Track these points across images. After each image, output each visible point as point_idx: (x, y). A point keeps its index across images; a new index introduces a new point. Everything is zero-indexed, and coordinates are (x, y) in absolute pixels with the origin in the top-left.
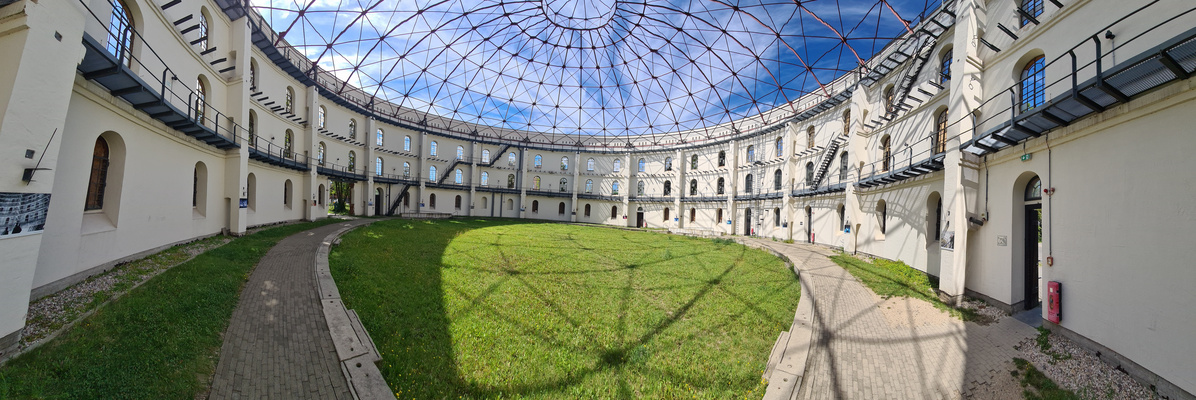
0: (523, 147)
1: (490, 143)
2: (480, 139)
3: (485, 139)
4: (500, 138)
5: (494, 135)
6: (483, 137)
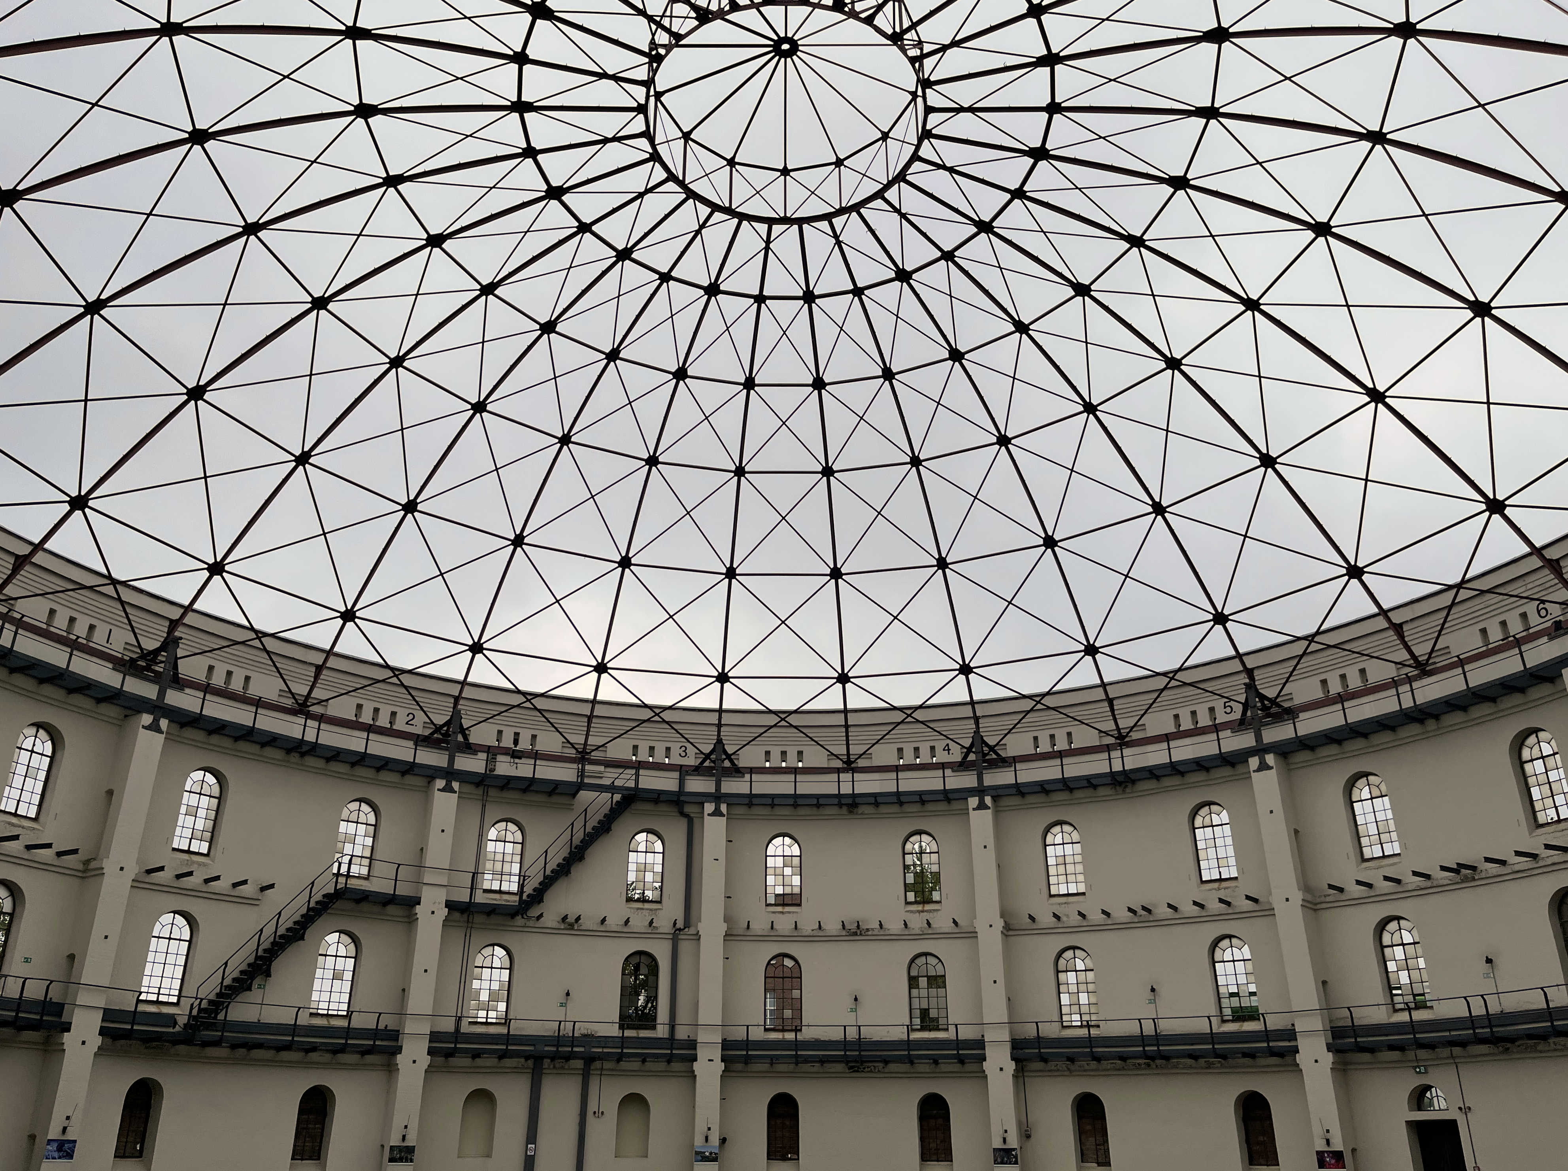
0: (701, 799)
1: (529, 786)
2: (474, 764)
3: (504, 767)
4: (583, 756)
5: (550, 742)
6: (492, 752)
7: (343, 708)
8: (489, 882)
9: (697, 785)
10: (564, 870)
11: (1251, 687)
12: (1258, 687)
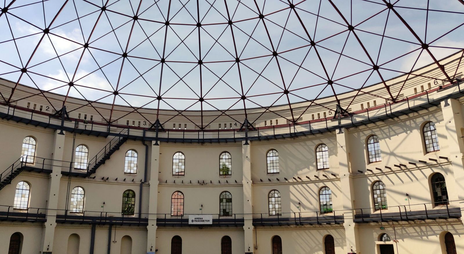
7: (23, 104)
8: (76, 165)
9: (149, 134)
10: (103, 162)
11: (339, 106)
12: (341, 106)
